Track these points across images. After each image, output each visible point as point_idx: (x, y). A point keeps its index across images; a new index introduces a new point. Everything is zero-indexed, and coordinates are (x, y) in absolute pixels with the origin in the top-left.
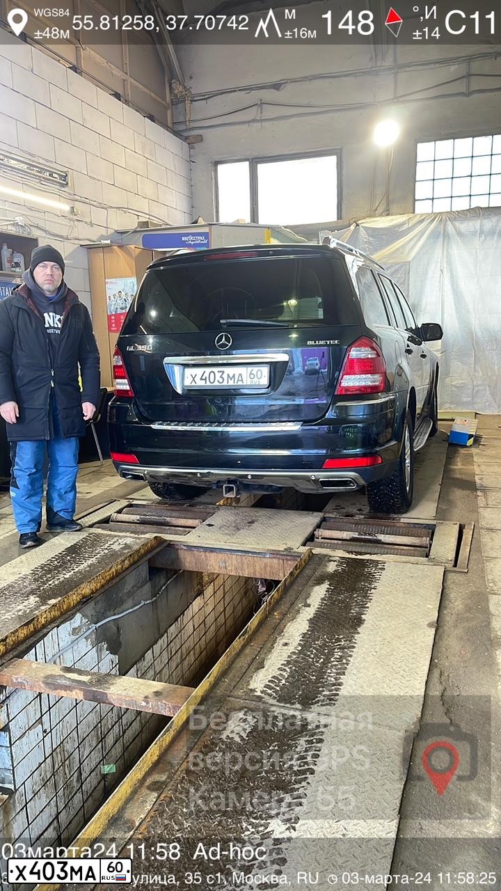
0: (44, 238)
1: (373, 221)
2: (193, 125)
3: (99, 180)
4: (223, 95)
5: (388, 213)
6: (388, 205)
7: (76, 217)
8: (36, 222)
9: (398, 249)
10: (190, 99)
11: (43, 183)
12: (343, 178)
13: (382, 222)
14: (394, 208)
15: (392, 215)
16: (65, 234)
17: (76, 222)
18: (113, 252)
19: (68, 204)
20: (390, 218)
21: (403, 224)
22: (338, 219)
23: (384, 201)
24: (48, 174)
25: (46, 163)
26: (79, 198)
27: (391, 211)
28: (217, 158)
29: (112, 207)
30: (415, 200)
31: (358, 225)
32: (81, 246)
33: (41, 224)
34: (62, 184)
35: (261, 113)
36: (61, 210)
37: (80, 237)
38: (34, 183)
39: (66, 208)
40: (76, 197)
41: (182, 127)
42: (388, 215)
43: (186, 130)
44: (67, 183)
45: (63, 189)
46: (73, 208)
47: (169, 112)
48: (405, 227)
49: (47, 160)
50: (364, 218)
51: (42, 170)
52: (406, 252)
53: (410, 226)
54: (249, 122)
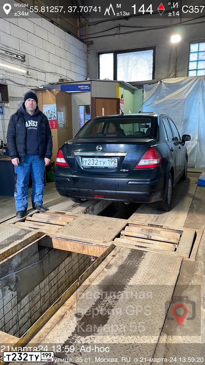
0: (13, 85)
1: (168, 80)
2: (88, 37)
3: (41, 60)
4: (103, 23)
6: (176, 72)
7: (29, 76)
8: (9, 77)
9: (179, 93)
11: (13, 60)
12: (156, 60)
14: (179, 74)
16: (23, 84)
17: (29, 79)
18: (46, 93)
19: (25, 70)
20: (177, 78)
21: (182, 81)
22: (153, 79)
24: (15, 56)
25: (15, 51)
26: (31, 67)
27: (177, 75)
28: (100, 51)
29: (47, 72)
30: (188, 70)
31: (161, 82)
32: (32, 89)
33: (12, 79)
34: (23, 61)
35: (119, 30)
36: (22, 73)
37: (31, 85)
38: (8, 60)
39: (25, 71)
40: (30, 67)
41: (84, 38)
42: (176, 77)
43: (86, 39)
44: (25, 60)
45: (23, 63)
46: (28, 72)
47: (78, 31)
48: (183, 83)
49: (15, 49)
50: (164, 79)
51: (12, 54)
52: (183, 94)
53: (185, 82)
54: (114, 35)
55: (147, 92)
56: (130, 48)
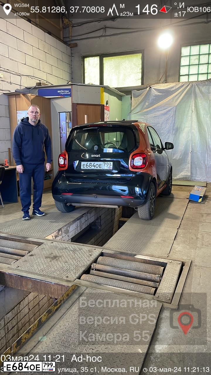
1: (158, 86)
2: (73, 38)
3: (16, 61)
4: (88, 24)
5: (166, 81)
7: (1, 79)
9: (170, 100)
10: (71, 26)
12: (145, 64)
13: (163, 86)
14: (169, 79)
15: (168, 83)
17: (1, 82)
18: (20, 98)
21: (173, 87)
22: (141, 85)
23: (164, 76)
27: (168, 81)
30: (180, 76)
31: (150, 87)
32: (4, 93)
35: (105, 32)
40: (2, 69)
42: (166, 83)
43: (69, 41)
47: (61, 32)
48: (174, 89)
50: (154, 84)
52: (174, 101)
53: (176, 88)
54: (99, 37)
55: (135, 99)
56: (117, 51)
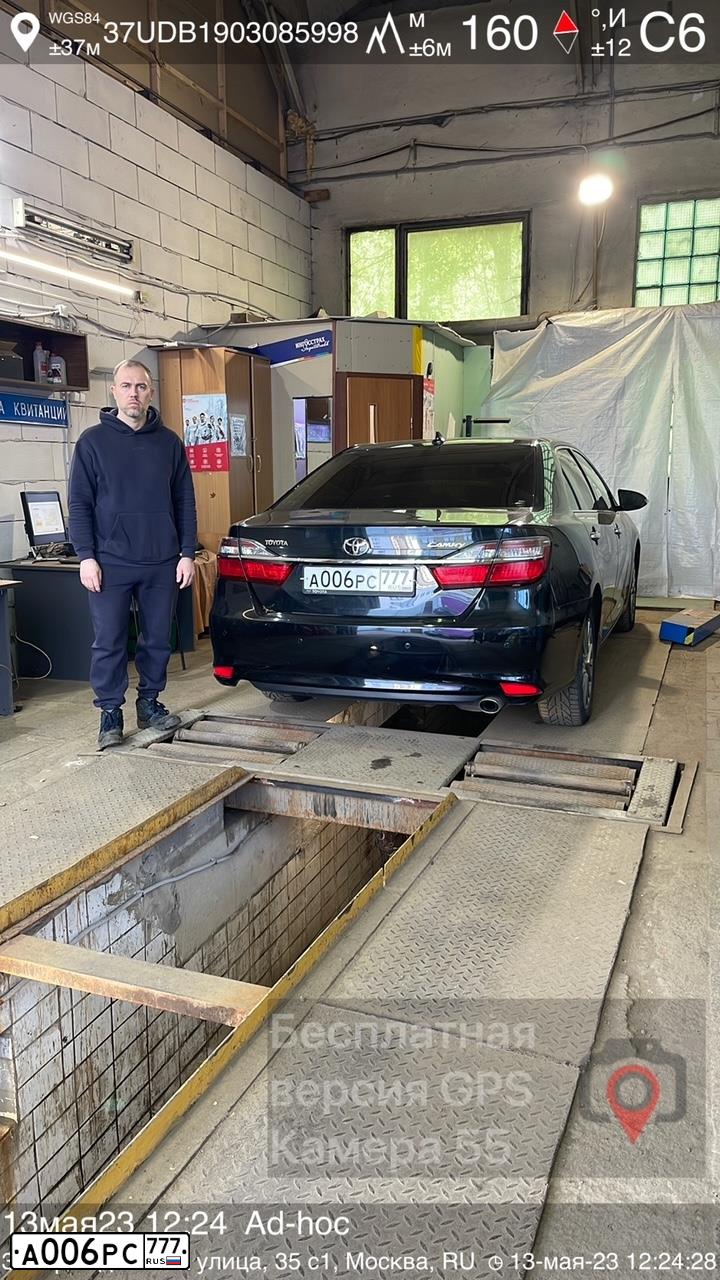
1: (574, 318)
2: (314, 176)
3: (177, 254)
4: (362, 133)
6: (596, 294)
7: (142, 306)
8: (84, 312)
9: (607, 359)
10: (313, 137)
11: (96, 256)
12: (532, 254)
13: (585, 320)
14: (604, 299)
15: (601, 309)
16: (125, 330)
17: (142, 313)
18: (193, 357)
19: (131, 287)
20: (598, 313)
21: (616, 322)
22: (522, 314)
23: (590, 288)
24: (104, 244)
25: (102, 229)
26: (148, 279)
27: (600, 304)
28: (351, 223)
29: (195, 292)
30: (636, 289)
32: (149, 347)
33: (92, 316)
34: (124, 258)
35: (415, 158)
36: (122, 296)
37: (147, 335)
38: (84, 257)
39: (128, 292)
40: (144, 277)
41: (299, 178)
42: (596, 308)
43: (306, 183)
44: (131, 257)
45: (124, 266)
46: (138, 293)
48: (621, 326)
49: (103, 225)
50: (560, 313)
51: (95, 239)
52: (621, 362)
53: (627, 324)
54: (396, 172)
55: (503, 354)
56: (449, 214)
